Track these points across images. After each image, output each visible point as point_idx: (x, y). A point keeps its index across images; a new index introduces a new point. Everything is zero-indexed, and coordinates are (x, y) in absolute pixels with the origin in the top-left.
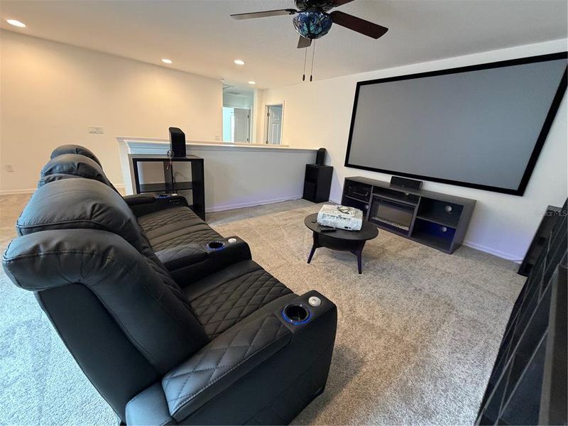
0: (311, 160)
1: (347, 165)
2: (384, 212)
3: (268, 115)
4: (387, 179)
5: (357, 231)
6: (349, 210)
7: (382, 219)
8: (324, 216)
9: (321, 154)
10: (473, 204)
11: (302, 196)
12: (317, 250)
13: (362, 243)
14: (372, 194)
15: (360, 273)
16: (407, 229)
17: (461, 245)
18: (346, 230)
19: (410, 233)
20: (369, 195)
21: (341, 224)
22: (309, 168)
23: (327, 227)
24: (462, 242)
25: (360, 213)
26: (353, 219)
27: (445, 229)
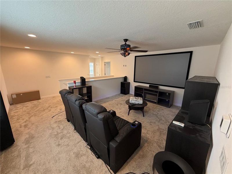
0: (122, 80)
1: (134, 81)
2: (148, 96)
3: (105, 65)
4: (148, 85)
5: (141, 104)
6: (138, 98)
7: (148, 98)
8: (131, 101)
9: (125, 78)
10: (174, 92)
11: (120, 93)
12: (130, 111)
13: (143, 108)
14: (144, 91)
15: (144, 117)
16: (156, 101)
17: (172, 105)
18: (138, 104)
19: (157, 103)
20: (143, 91)
21: (137, 103)
22: (122, 83)
23: (133, 104)
24: (173, 104)
25: (142, 98)
26: (140, 101)
27: (167, 100)
